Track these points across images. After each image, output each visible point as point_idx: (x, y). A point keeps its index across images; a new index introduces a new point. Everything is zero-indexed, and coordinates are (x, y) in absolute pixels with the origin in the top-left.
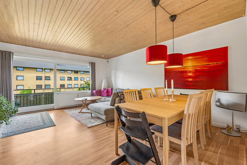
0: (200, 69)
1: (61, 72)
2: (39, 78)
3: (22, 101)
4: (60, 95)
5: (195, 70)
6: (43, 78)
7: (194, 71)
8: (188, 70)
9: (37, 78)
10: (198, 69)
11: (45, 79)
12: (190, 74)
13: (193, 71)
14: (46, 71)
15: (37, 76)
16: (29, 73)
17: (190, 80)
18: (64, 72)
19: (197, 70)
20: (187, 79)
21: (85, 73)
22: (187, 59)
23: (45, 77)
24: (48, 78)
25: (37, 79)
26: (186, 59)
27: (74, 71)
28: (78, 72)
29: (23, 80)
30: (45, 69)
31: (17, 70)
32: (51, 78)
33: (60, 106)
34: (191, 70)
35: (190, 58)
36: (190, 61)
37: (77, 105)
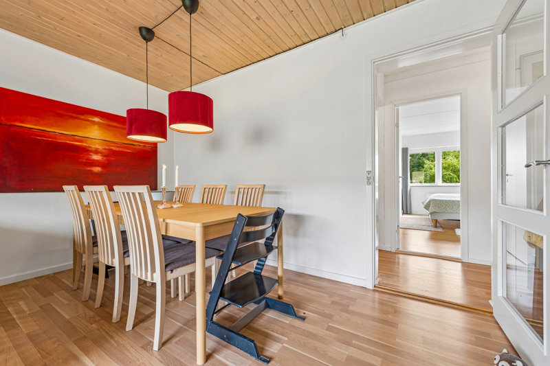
0: (117, 149)
5: (108, 149)
7: (106, 151)
8: (90, 147)
10: (114, 148)
12: (96, 157)
13: (104, 151)
17: (97, 169)
19: (112, 150)
20: (89, 169)
22: (90, 121)
26: (87, 120)
34: (100, 148)
35: (97, 119)
36: (96, 127)
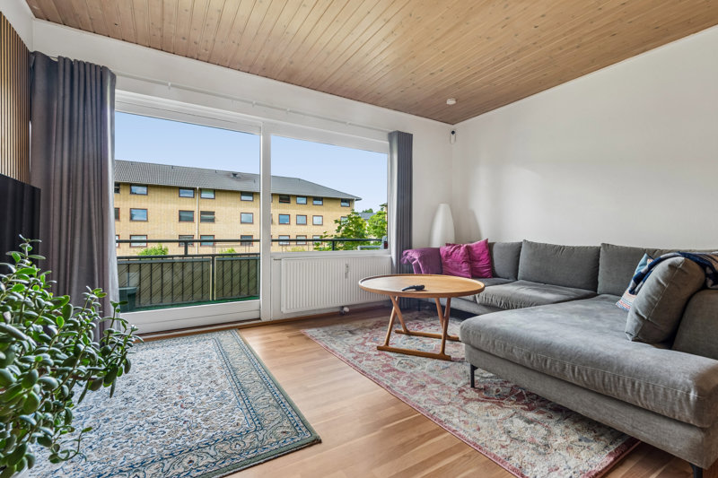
1: (243, 198)
2: (185, 217)
3: (145, 284)
4: (283, 261)
6: (197, 217)
9: (180, 217)
11: (202, 220)
14: (204, 195)
15: (180, 211)
16: (161, 201)
18: (251, 198)
21: (310, 203)
23: (203, 213)
24: (208, 217)
25: (180, 220)
27: (280, 195)
28: (289, 200)
29: (147, 221)
30: (201, 189)
31: (132, 193)
32: (216, 215)
33: (284, 310)
37: (346, 309)
